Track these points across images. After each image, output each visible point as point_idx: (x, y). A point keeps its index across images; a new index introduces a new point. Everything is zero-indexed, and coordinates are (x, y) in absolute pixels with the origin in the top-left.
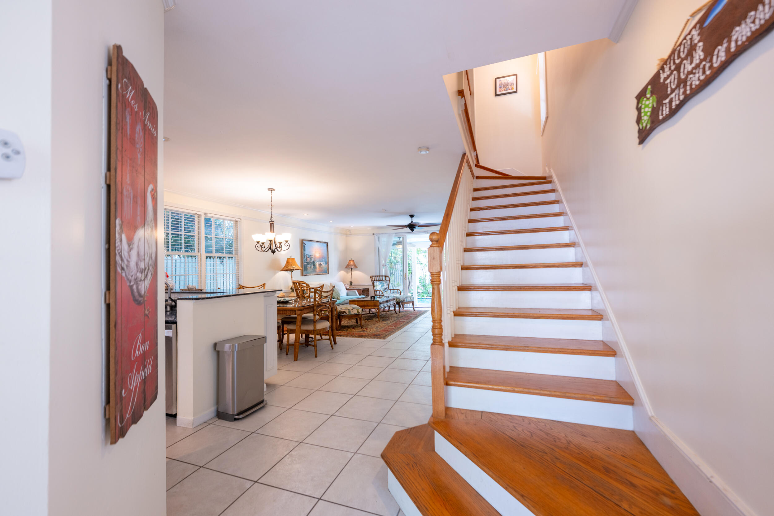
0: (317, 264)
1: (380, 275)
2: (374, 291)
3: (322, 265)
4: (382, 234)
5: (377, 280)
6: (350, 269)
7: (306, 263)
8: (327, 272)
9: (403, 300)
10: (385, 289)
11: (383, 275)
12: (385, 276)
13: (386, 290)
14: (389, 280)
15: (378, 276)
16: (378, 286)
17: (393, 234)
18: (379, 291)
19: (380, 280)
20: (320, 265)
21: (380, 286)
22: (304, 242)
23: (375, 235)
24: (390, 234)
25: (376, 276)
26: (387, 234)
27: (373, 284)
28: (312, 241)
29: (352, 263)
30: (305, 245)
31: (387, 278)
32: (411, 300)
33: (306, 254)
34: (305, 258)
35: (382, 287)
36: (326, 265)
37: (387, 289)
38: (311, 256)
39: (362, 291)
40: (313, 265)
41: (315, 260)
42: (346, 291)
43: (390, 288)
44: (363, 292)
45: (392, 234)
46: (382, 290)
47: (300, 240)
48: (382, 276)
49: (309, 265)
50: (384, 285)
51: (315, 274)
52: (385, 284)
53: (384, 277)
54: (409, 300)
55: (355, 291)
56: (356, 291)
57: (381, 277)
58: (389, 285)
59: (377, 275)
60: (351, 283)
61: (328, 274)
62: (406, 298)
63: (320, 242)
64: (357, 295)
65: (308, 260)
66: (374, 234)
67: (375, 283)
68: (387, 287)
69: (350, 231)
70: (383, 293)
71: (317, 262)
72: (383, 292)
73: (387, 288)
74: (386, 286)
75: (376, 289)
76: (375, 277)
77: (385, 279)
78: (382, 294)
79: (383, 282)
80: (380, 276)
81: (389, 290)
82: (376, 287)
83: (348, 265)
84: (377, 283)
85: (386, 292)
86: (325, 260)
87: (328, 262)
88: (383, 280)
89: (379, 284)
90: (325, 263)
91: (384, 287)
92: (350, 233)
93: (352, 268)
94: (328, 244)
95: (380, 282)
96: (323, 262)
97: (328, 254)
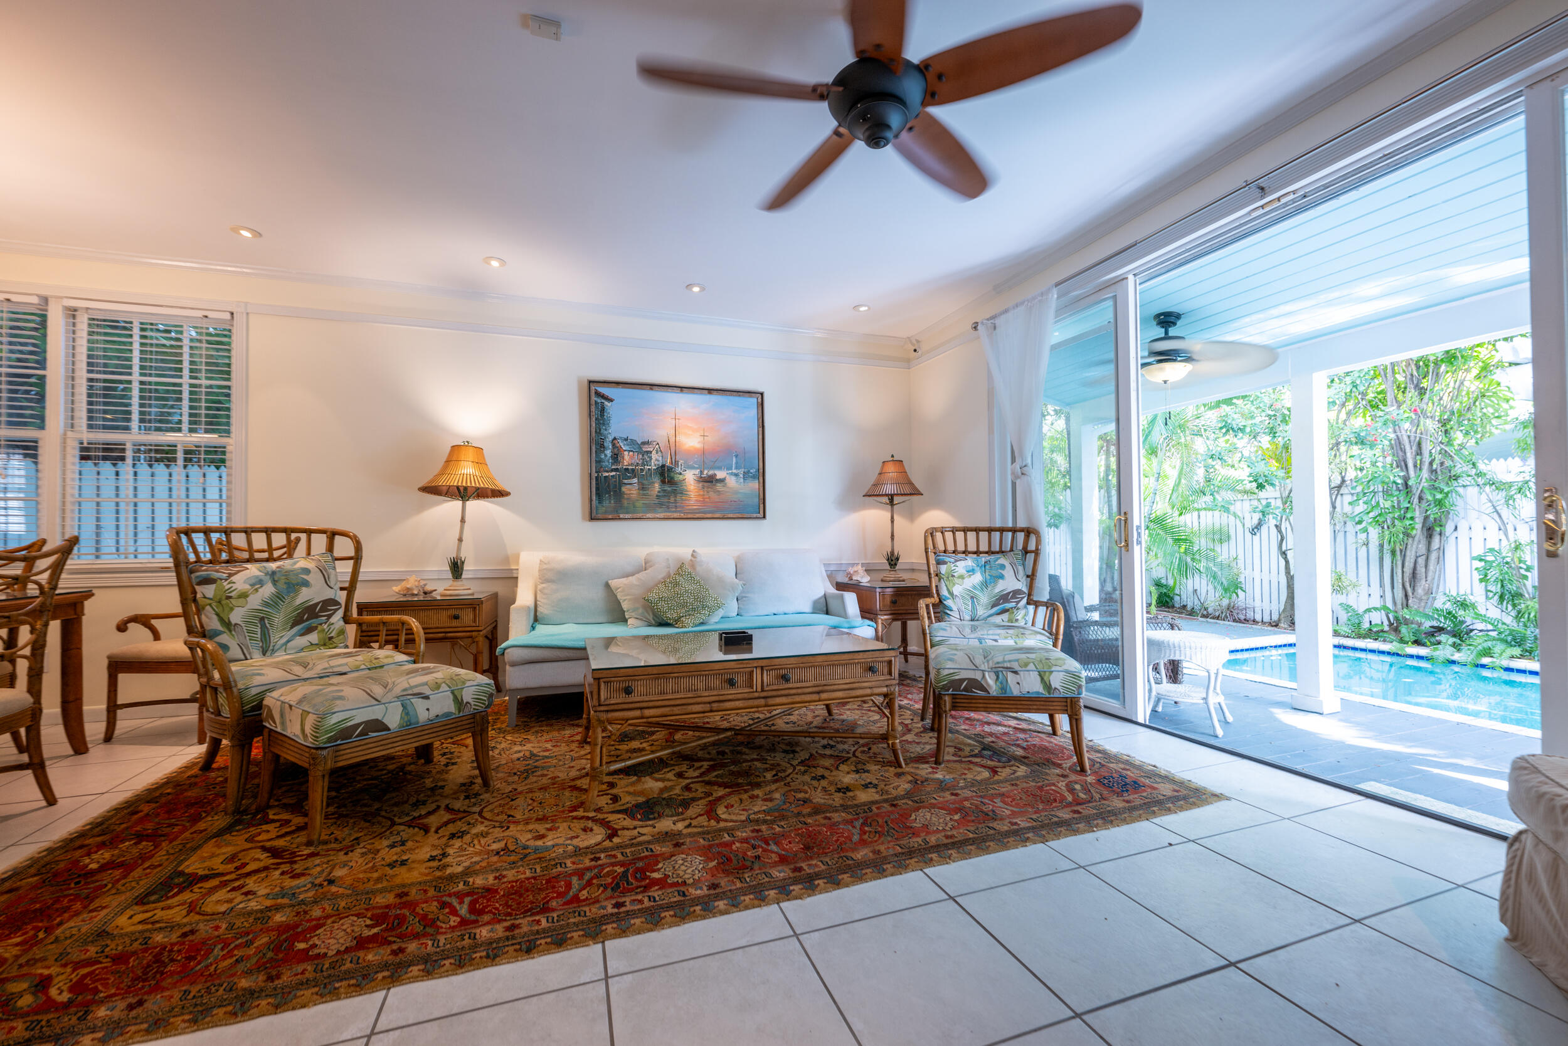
0: (689, 478)
3: (722, 481)
4: (1006, 311)
5: (972, 547)
7: (616, 470)
8: (757, 509)
10: (1003, 600)
12: (1028, 532)
13: (1008, 606)
14: (1038, 552)
16: (956, 580)
19: (990, 552)
20: (709, 481)
21: (978, 578)
22: (603, 390)
23: (980, 329)
24: (1036, 298)
25: (964, 530)
26: (1024, 302)
27: (933, 567)
28: (652, 386)
29: (892, 471)
30: (611, 400)
33: (611, 438)
34: (609, 453)
35: (985, 584)
36: (755, 485)
37: (1014, 597)
38: (647, 443)
40: (663, 482)
41: (676, 463)
42: (825, 592)
43: (1036, 597)
46: (983, 601)
47: (580, 382)
48: (1004, 530)
49: (635, 480)
50: (1002, 577)
51: (676, 515)
52: (1008, 572)
53: (1013, 537)
55: (843, 597)
56: (850, 599)
57: (996, 536)
58: (1031, 577)
60: (891, 560)
61: (764, 517)
62: (1005, 670)
63: (710, 391)
64: (846, 615)
65: (628, 459)
66: (975, 326)
67: (945, 563)
68: (1022, 585)
69: (917, 341)
71: (692, 468)
73: (1016, 593)
74: (1012, 582)
75: (945, 593)
76: (959, 535)
79: (1002, 561)
80: (990, 531)
81: (1028, 603)
82: (947, 583)
83: (875, 485)
84: (958, 563)
85: (1005, 616)
86: (737, 463)
87: (761, 471)
88: (1001, 552)
89: (971, 571)
90: (736, 475)
91: (997, 590)
92: (915, 350)
93: (891, 497)
94: (760, 400)
95: (984, 558)
96: (734, 471)
97: (761, 437)
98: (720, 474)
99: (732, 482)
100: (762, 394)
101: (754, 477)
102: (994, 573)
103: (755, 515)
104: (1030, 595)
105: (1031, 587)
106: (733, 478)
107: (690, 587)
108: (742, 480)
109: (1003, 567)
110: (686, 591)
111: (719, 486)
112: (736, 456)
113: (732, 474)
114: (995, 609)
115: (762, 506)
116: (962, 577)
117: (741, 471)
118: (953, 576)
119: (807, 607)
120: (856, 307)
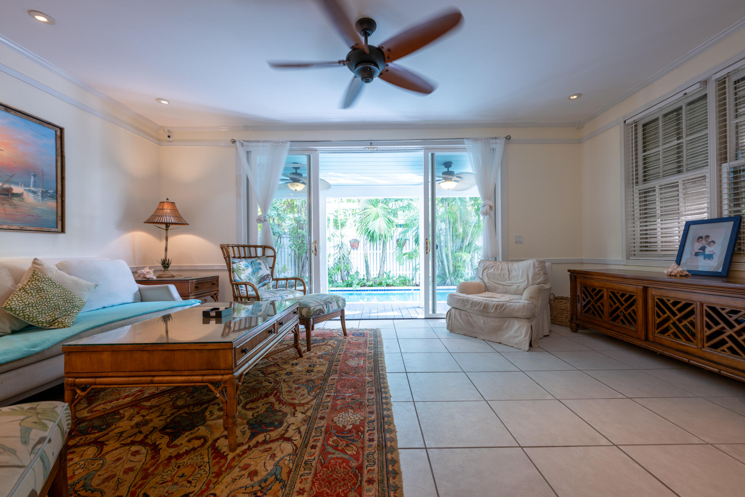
1: (251, 244)
2: (233, 285)
3: (19, 195)
4: (258, 141)
5: (243, 255)
6: (164, 226)
9: (320, 310)
10: (262, 279)
11: (259, 244)
12: (264, 247)
13: (266, 282)
14: (275, 257)
15: (244, 246)
16: (242, 272)
17: (286, 142)
18: (246, 284)
19: (250, 257)
21: (250, 270)
23: (237, 143)
24: (278, 142)
25: (238, 246)
26: (270, 142)
27: (229, 264)
29: (167, 209)
31: (269, 252)
32: (339, 306)
35: (254, 273)
37: (267, 278)
39: (194, 285)
42: (136, 287)
43: (275, 277)
44: (196, 287)
45: (282, 142)
46: (254, 281)
48: (256, 247)
50: (260, 269)
52: (263, 266)
53: (260, 251)
54: (334, 307)
55: (167, 287)
56: (173, 288)
57: (252, 249)
58: (272, 268)
59: (243, 244)
60: (166, 264)
61: (63, 231)
62: (327, 303)
64: (172, 299)
66: (234, 142)
67: (234, 263)
68: (269, 272)
69: (169, 131)
70: (257, 292)
72: (257, 287)
73: (268, 275)
74: (265, 271)
75: (237, 278)
76: (236, 248)
77: (264, 255)
78: (253, 293)
79: (259, 261)
80: (249, 247)
81: (273, 280)
82: (238, 273)
83: (154, 216)
84: (241, 263)
85: (266, 287)
86: (35, 182)
87: (59, 192)
88: (256, 257)
89: (247, 267)
90: (34, 193)
91: (259, 275)
92: (169, 137)
93: (167, 225)
94: (59, 133)
95: (250, 260)
96: (32, 189)
97: (59, 164)
98: (16, 189)
99: (29, 198)
100: (62, 130)
101: (51, 197)
102: (257, 267)
103: (53, 229)
104: (272, 276)
105: (272, 272)
106: (31, 195)
107: (56, 291)
108: (40, 198)
109: (260, 264)
110: (54, 295)
111: (15, 200)
112: (35, 176)
113: (30, 191)
114: (261, 284)
115: (60, 223)
116: (244, 270)
117: (40, 190)
118: (240, 269)
119: (130, 299)
120: (159, 99)
